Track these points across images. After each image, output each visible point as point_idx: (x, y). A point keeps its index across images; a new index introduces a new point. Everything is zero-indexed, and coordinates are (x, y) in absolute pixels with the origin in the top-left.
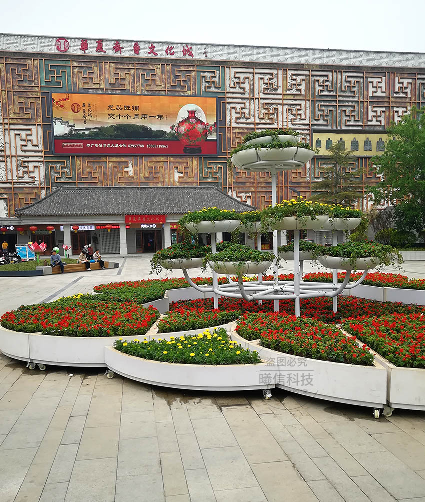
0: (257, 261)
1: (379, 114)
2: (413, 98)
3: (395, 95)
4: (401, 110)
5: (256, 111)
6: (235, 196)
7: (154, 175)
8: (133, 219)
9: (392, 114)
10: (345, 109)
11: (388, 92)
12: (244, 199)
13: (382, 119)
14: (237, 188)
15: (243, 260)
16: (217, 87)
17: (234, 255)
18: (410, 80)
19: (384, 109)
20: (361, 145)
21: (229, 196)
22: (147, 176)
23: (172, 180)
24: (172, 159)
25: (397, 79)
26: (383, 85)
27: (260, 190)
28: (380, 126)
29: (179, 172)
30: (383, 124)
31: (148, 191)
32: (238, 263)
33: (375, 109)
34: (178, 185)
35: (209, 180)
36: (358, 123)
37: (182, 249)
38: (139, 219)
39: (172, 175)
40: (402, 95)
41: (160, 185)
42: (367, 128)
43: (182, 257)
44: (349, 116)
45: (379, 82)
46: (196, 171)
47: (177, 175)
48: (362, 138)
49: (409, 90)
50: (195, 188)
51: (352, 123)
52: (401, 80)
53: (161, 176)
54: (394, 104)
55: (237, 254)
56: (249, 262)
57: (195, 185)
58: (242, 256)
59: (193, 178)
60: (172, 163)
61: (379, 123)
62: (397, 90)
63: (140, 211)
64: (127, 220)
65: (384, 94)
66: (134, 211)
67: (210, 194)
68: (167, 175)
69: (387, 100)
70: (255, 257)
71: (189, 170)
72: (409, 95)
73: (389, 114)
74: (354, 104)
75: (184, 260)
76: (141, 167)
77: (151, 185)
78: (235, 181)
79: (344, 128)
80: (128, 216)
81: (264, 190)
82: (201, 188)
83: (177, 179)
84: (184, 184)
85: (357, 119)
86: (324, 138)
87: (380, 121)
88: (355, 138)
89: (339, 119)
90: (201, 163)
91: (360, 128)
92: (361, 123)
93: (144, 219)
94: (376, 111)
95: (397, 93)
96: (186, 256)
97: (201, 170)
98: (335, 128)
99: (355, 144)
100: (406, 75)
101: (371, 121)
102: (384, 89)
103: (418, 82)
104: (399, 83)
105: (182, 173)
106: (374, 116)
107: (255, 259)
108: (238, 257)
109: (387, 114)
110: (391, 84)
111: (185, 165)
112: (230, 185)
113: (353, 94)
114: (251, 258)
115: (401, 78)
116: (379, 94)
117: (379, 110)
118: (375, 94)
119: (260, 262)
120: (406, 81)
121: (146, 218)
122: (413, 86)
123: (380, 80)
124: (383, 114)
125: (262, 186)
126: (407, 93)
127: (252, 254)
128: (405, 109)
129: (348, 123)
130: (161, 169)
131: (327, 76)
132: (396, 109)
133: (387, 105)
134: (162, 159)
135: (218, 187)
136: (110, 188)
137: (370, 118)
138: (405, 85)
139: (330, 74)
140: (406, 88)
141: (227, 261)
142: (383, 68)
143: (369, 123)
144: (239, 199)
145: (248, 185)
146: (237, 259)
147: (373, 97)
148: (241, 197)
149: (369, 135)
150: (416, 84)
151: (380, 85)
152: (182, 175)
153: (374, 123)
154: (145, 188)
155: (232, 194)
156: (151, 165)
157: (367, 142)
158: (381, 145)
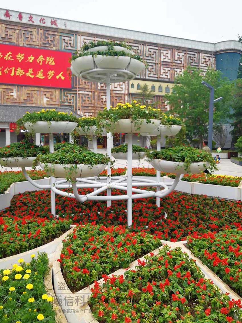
0: (91, 164)
2: (185, 65)
3: (176, 62)
4: (178, 70)
6: (81, 115)
7: (30, 98)
8: (15, 126)
9: (173, 72)
11: (171, 59)
14: (83, 110)
15: (76, 163)
16: (72, 47)
17: (65, 157)
18: (183, 54)
19: (169, 69)
20: (157, 88)
21: (78, 114)
22: (25, 99)
23: (42, 102)
24: (42, 89)
25: (176, 53)
26: (169, 55)
29: (47, 98)
30: (169, 77)
32: (69, 166)
33: (164, 68)
34: (46, 106)
35: (66, 104)
39: (42, 99)
40: (179, 62)
41: (34, 105)
42: (160, 79)
43: (17, 155)
44: (150, 71)
45: (167, 53)
46: (58, 97)
47: (45, 100)
48: (157, 85)
49: (182, 60)
50: (57, 108)
51: (152, 75)
52: (179, 54)
53: (35, 99)
54: (174, 67)
55: (69, 156)
56: (82, 165)
57: (56, 106)
58: (74, 159)
59: (55, 102)
60: (42, 92)
61: (166, 77)
62: (176, 59)
64: (11, 126)
65: (169, 61)
68: (39, 99)
69: (171, 64)
70: (88, 160)
71: (53, 97)
72: (183, 63)
74: (153, 64)
75: (20, 159)
76: (22, 93)
77: (28, 105)
78: (82, 105)
79: (147, 78)
80: (12, 124)
82: (61, 108)
84: (49, 105)
85: (154, 73)
86: (136, 83)
87: (167, 76)
88: (153, 84)
89: (144, 73)
90: (60, 93)
91: (156, 79)
92: (156, 76)
94: (165, 70)
95: (176, 60)
96: (22, 155)
97: (61, 97)
98: (142, 77)
99: (153, 88)
100: (181, 51)
101: (162, 75)
102: (169, 58)
103: (188, 55)
104: (178, 55)
105: (49, 98)
106: (164, 73)
107: (89, 162)
108: (70, 159)
109: (171, 72)
110: (173, 55)
111: (50, 93)
112: (79, 107)
113: (152, 59)
114: (83, 160)
115: (179, 52)
116: (167, 60)
117: (167, 69)
118: (165, 60)
119: (95, 165)
120: (181, 54)
122: (185, 58)
123: (167, 52)
124: (169, 72)
125: (99, 109)
126: (181, 61)
127: (85, 156)
128: (180, 70)
129: (150, 75)
130: (35, 95)
131: (138, 47)
132: (176, 70)
133: (171, 67)
134: (36, 89)
135: (71, 108)
137: (162, 74)
138: (181, 57)
139: (139, 46)
140: (181, 58)
141: (57, 163)
142: (169, 46)
143: (161, 76)
145: (90, 108)
146: (70, 162)
147: (163, 62)
148: (86, 115)
149: (161, 84)
150: (186, 56)
151: (167, 55)
152: (48, 99)
153: (164, 76)
154: (24, 107)
155: (80, 113)
156: (28, 92)
157: (160, 87)
158: (168, 89)
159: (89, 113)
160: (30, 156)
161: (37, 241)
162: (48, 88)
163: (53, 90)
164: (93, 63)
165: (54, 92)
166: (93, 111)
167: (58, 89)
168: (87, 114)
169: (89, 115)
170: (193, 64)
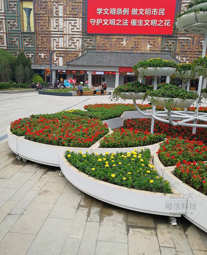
0: (183, 98)
6: (179, 59)
7: (136, 46)
8: (123, 69)
12: (184, 61)
14: (181, 55)
15: (173, 97)
17: (166, 93)
21: (176, 59)
22: (133, 46)
23: (146, 49)
24: (147, 37)
27: (195, 56)
29: (150, 45)
31: (132, 55)
32: (167, 99)
34: (149, 52)
35: (166, 50)
37: (133, 86)
38: (126, 70)
39: (146, 46)
41: (139, 52)
43: (132, 91)
46: (160, 44)
47: (149, 46)
50: (158, 54)
53: (140, 47)
55: (168, 92)
56: (177, 99)
57: (158, 52)
58: (172, 94)
59: (157, 48)
60: (146, 40)
63: (127, 65)
64: (120, 70)
66: (124, 65)
67: (166, 57)
68: (143, 46)
70: (182, 96)
71: (155, 44)
75: (134, 93)
76: (130, 41)
77: (134, 52)
78: (180, 50)
80: (120, 68)
81: (197, 56)
82: (161, 54)
83: (148, 48)
84: (152, 51)
90: (162, 40)
93: (129, 70)
96: (135, 91)
97: (162, 44)
105: (151, 45)
107: (182, 97)
108: (169, 94)
111: (154, 41)
112: (177, 52)
114: (178, 96)
119: (186, 100)
121: (130, 69)
125: (196, 54)
127: (180, 93)
130: (141, 42)
134: (142, 37)
135: (170, 53)
136: (113, 53)
141: (160, 96)
144: (182, 61)
145: (188, 53)
146: (168, 96)
148: (183, 60)
152: (151, 46)
154: (131, 53)
155: (178, 58)
156: (135, 40)
159: (186, 57)
160: (140, 92)
161: (144, 142)
162: (152, 36)
163: (156, 38)
164: (195, 18)
165: (157, 39)
166: (191, 56)
167: (160, 36)
168: (184, 58)
169: (186, 60)
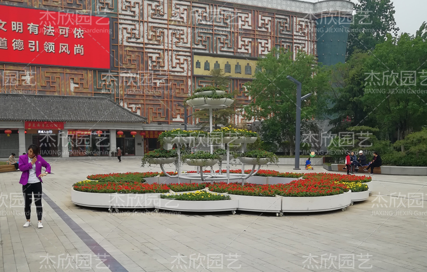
1: (246, 43)
2: (273, 33)
4: (263, 42)
5: (145, 32)
6: (126, 107)
7: (50, 85)
8: (32, 125)
9: (256, 44)
10: (219, 37)
11: (253, 26)
12: (134, 110)
13: (249, 47)
14: (127, 100)
16: (110, 9)
18: (270, 19)
19: (250, 40)
20: (233, 68)
21: (121, 107)
22: (44, 85)
23: (68, 90)
24: (68, 71)
25: (260, 16)
26: (249, 20)
27: (148, 102)
28: (247, 53)
29: (74, 83)
30: (250, 52)
31: (44, 100)
33: (243, 39)
34: (74, 95)
35: (103, 92)
36: (230, 50)
38: (38, 125)
39: (68, 86)
40: (264, 29)
41: (56, 94)
42: (237, 55)
44: (223, 43)
45: (247, 18)
46: (91, 83)
47: (73, 86)
48: (233, 62)
49: (269, 26)
50: (90, 98)
51: (225, 49)
52: (263, 18)
53: (58, 86)
54: (258, 37)
57: (89, 96)
59: (87, 89)
60: (68, 75)
61: (246, 51)
62: (260, 25)
63: (39, 118)
64: (26, 126)
65: (250, 28)
66: (33, 117)
67: (104, 104)
68: (63, 85)
69: (252, 32)
71: (84, 82)
72: (270, 31)
73: (254, 44)
74: (226, 33)
76: (38, 76)
77: (48, 94)
78: (125, 93)
79: (219, 53)
80: (27, 122)
81: (152, 102)
82: (95, 98)
83: (72, 89)
84: (79, 94)
85: (229, 46)
86: (202, 60)
88: (228, 62)
89: (215, 45)
90: (95, 76)
91: (232, 54)
92: (232, 50)
93: (43, 125)
94: (244, 41)
95: (260, 28)
97: (95, 83)
98: (211, 52)
99: (228, 67)
100: (267, 14)
101: (241, 49)
102: (250, 24)
103: (276, 20)
104: (262, 20)
105: (77, 84)
106: (243, 45)
109: (253, 44)
110: (255, 20)
111: (80, 77)
112: (121, 96)
113: (225, 26)
115: (263, 16)
116: (246, 27)
117: (247, 40)
118: (243, 27)
120: (267, 19)
121: (45, 125)
122: (272, 23)
123: (246, 16)
124: (250, 44)
125: (150, 99)
126: (267, 28)
128: (266, 42)
129: (222, 49)
130: (58, 79)
131: (205, 8)
132: (259, 41)
133: (252, 36)
134: (59, 70)
135: (110, 98)
136: (7, 95)
137: (240, 47)
138: (266, 22)
139: (207, 7)
140: (267, 24)
142: (249, 6)
143: (239, 51)
144: (130, 110)
145: (137, 97)
147: (241, 29)
148: (131, 108)
149: (239, 61)
150: (274, 22)
151: (247, 20)
152: (77, 86)
153: (243, 50)
154: (42, 96)
155: (124, 105)
156: (48, 75)
157: (238, 66)
158: (249, 69)
159: (136, 104)
162: (77, 69)
163: (84, 72)
165: (86, 75)
166: (142, 102)
167: (90, 70)
168: (133, 106)
169: (136, 108)
170: (284, 32)
